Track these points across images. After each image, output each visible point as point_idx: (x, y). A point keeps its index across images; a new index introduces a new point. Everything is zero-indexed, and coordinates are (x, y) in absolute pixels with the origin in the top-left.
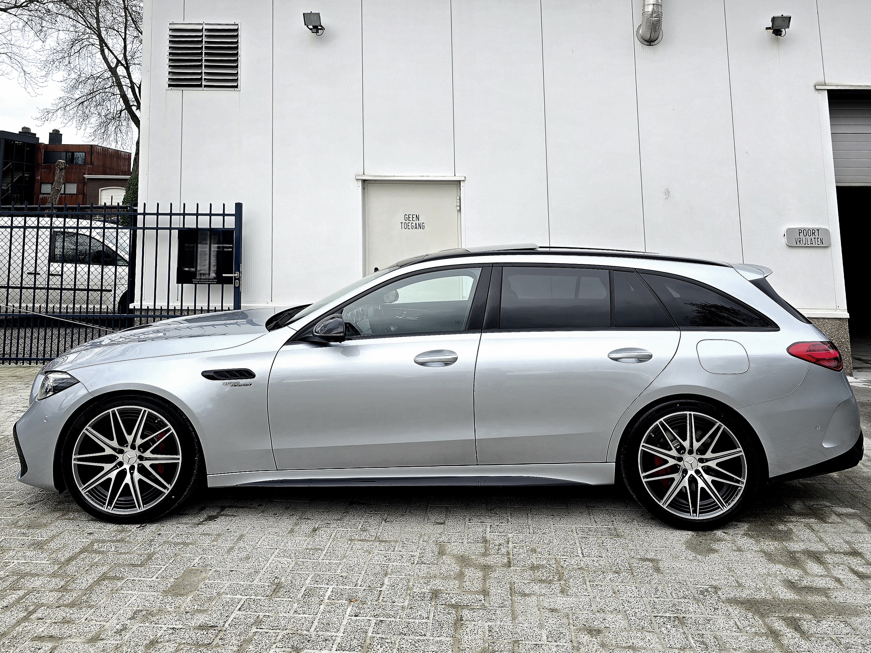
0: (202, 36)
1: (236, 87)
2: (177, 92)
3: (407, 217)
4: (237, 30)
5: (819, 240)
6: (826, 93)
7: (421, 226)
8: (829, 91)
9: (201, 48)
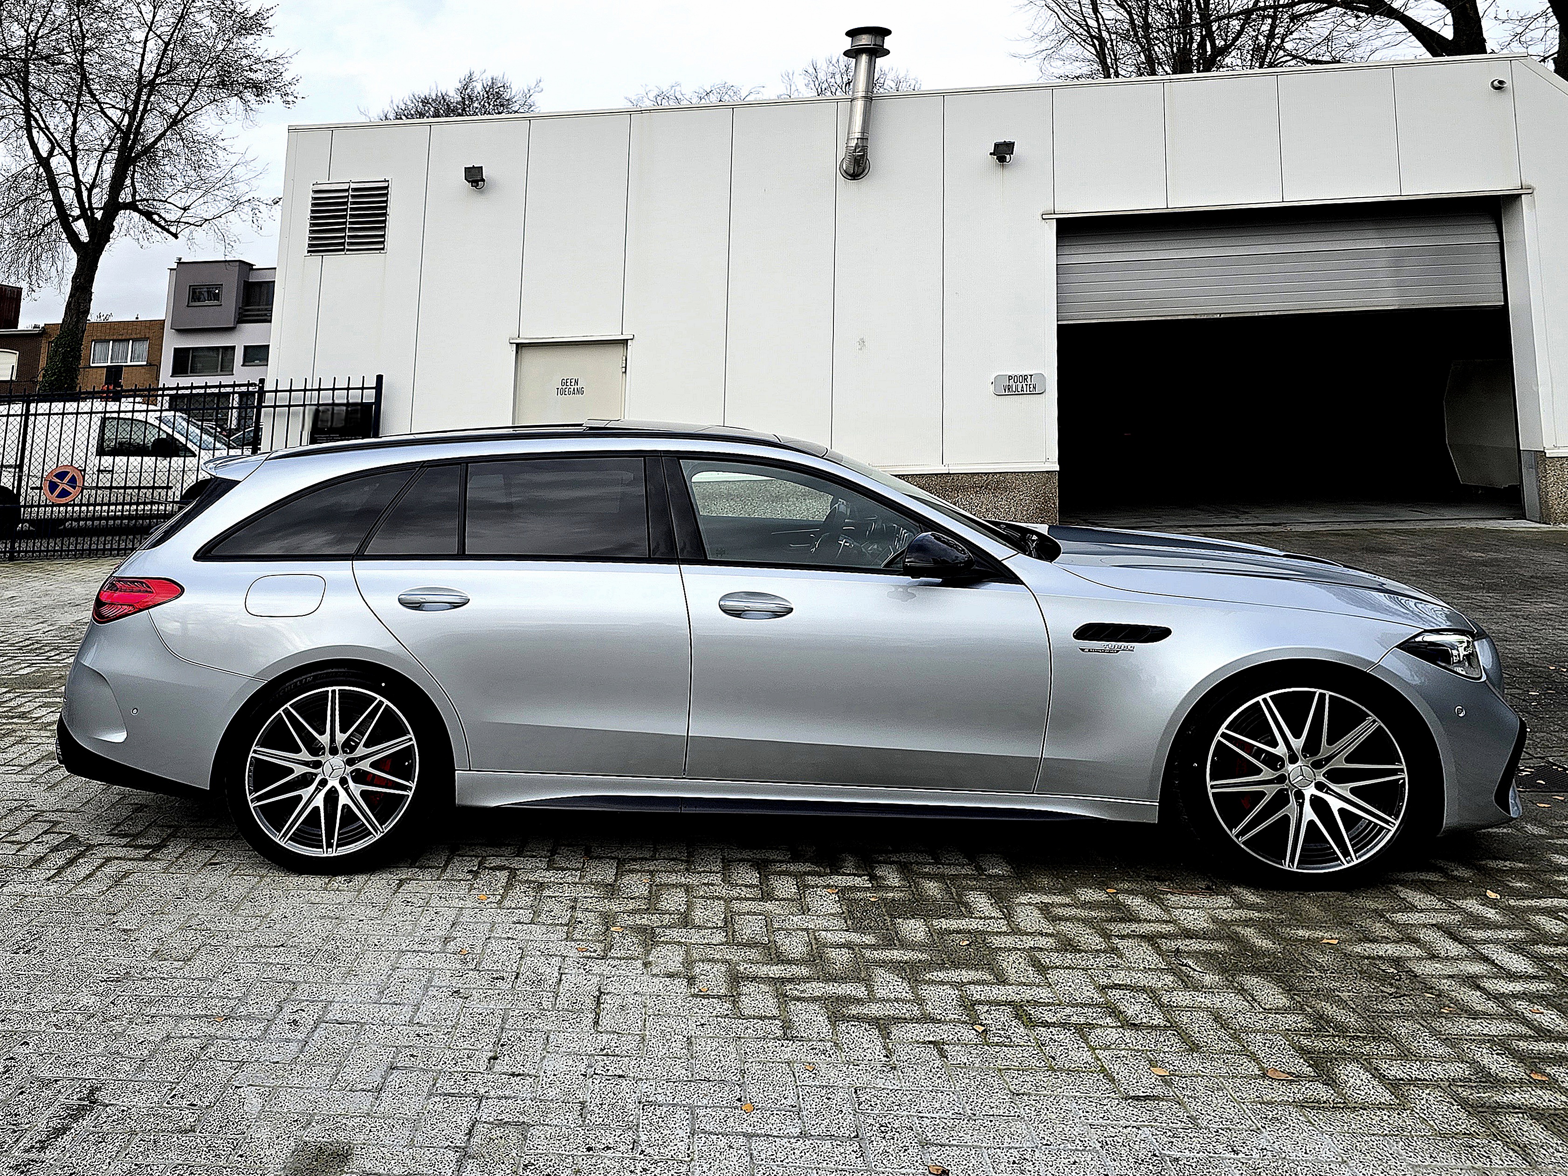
0: (347, 197)
1: (383, 249)
2: (316, 258)
3: (564, 382)
4: (386, 188)
5: (1032, 386)
6: (1054, 223)
7: (580, 391)
8: (1058, 220)
9: (346, 210)
